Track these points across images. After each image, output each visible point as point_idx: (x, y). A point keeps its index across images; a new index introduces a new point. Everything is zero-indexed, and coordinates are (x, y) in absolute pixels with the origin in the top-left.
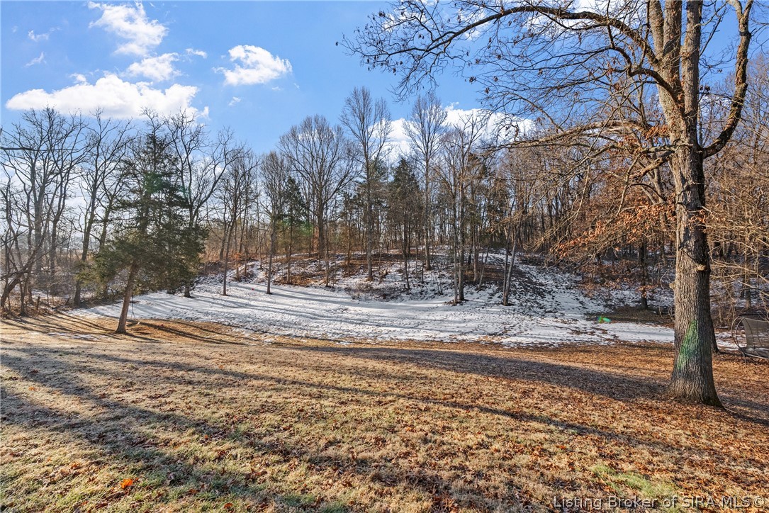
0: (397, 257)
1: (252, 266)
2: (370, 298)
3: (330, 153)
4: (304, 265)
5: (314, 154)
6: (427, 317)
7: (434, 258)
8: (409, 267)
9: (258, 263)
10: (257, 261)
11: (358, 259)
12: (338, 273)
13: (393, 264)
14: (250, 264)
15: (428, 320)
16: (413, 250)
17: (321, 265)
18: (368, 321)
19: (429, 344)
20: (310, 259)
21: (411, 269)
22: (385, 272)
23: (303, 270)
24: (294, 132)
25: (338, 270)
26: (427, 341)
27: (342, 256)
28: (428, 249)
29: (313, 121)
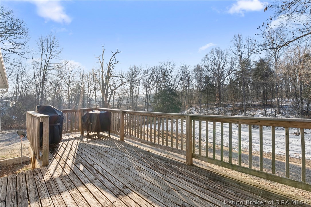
0: (259, 106)
1: (192, 109)
2: (246, 127)
3: (222, 61)
4: (213, 109)
5: (215, 62)
6: (279, 140)
7: (282, 107)
8: (267, 112)
9: (194, 108)
10: (193, 107)
11: (238, 107)
12: (229, 113)
13: (258, 110)
14: (191, 108)
15: (280, 142)
16: (269, 102)
17: (220, 109)
18: (246, 139)
19: (281, 157)
20: (215, 106)
21: (268, 113)
22: (253, 114)
23: (213, 111)
24: (207, 55)
25: (229, 112)
26: (281, 155)
27: (230, 105)
28: (278, 101)
29: (215, 49)
